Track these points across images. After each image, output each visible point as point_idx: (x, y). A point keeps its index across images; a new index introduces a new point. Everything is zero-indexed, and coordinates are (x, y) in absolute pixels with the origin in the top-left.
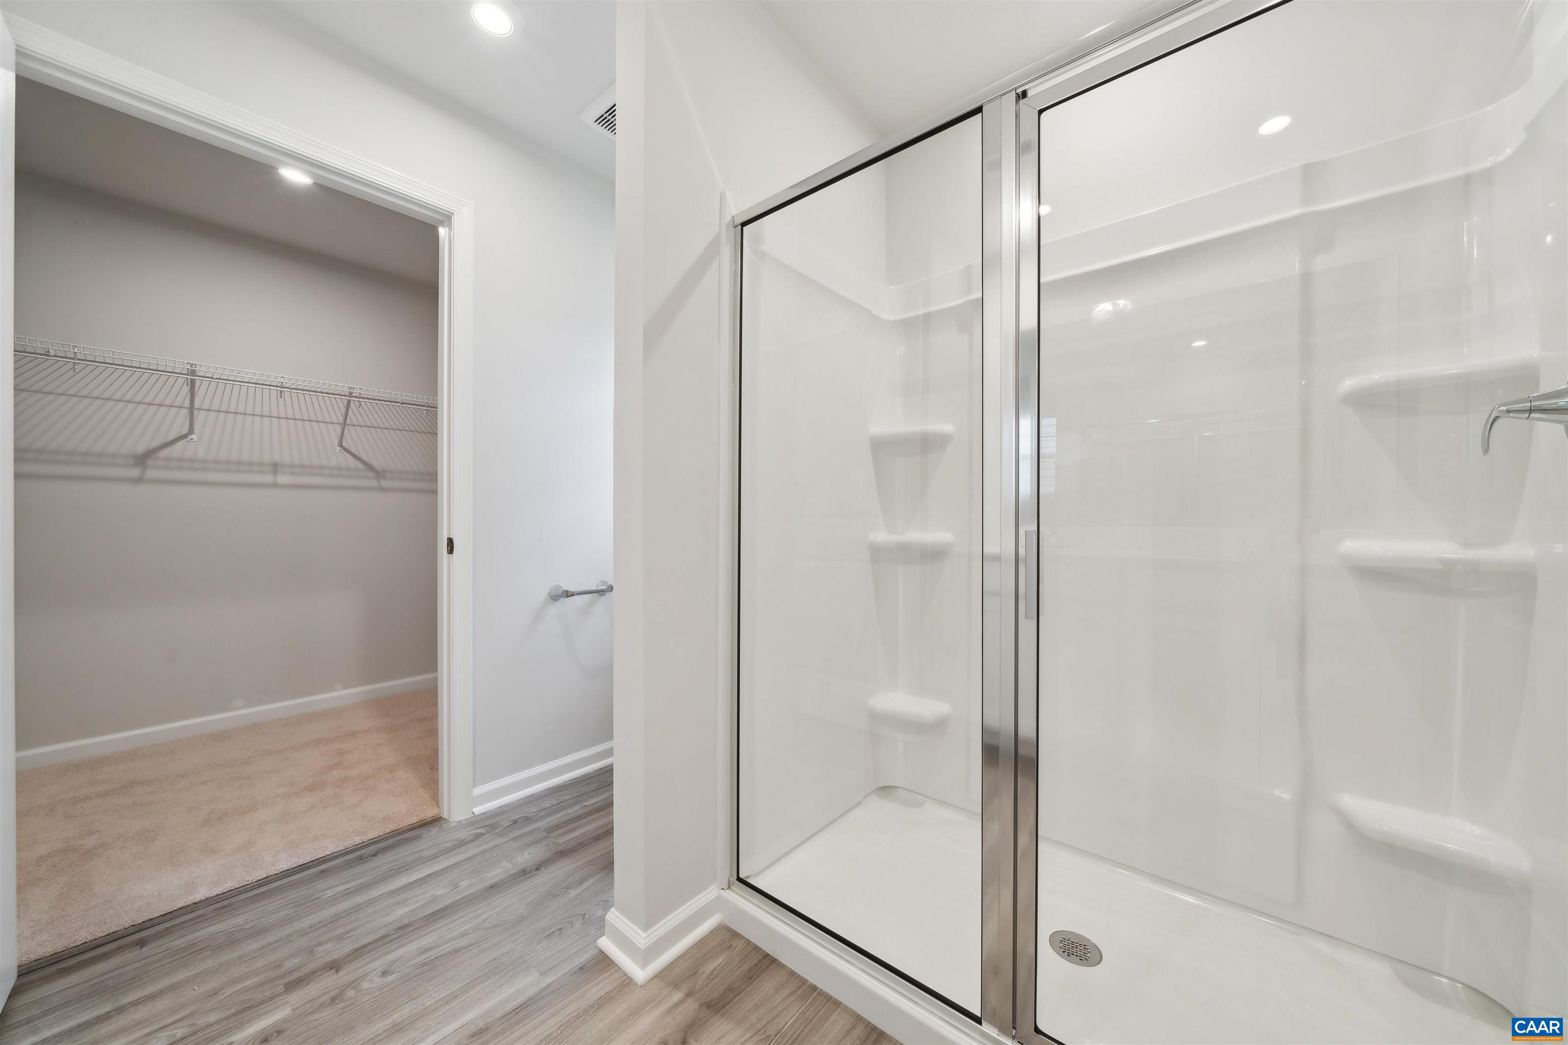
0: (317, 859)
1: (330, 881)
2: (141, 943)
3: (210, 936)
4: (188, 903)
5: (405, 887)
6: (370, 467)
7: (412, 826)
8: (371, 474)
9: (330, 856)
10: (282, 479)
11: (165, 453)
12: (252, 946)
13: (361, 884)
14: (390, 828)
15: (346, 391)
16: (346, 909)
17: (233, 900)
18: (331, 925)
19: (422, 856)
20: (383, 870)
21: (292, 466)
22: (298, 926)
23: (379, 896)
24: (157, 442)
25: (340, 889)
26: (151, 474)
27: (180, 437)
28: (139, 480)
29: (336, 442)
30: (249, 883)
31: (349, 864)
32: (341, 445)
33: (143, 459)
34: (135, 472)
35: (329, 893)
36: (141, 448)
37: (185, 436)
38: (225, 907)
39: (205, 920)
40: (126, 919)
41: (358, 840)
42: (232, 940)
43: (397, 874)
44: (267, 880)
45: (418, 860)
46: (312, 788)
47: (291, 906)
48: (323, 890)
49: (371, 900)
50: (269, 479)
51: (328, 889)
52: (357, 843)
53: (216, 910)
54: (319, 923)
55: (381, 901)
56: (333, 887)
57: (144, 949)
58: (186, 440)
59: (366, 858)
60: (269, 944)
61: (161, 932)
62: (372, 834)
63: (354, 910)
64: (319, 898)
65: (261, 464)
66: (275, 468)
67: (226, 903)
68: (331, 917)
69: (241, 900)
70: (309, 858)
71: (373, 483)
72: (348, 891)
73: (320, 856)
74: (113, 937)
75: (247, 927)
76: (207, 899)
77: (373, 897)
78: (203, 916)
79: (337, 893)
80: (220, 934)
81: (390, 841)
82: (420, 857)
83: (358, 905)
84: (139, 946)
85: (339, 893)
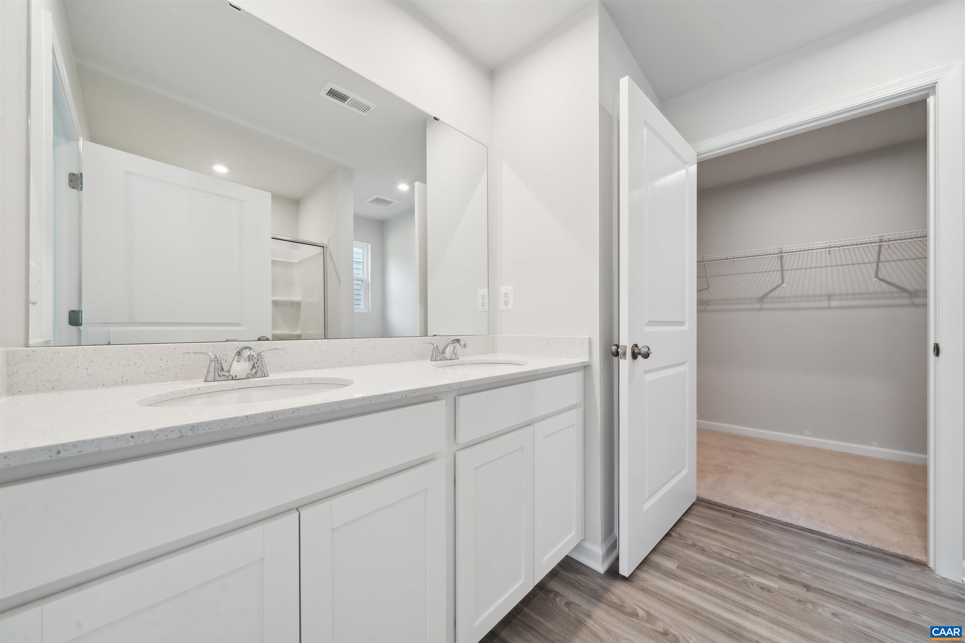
0: (820, 532)
1: (823, 548)
2: (734, 515)
3: (757, 531)
4: (753, 512)
5: (872, 584)
6: (903, 289)
7: (897, 555)
8: (904, 295)
9: (829, 536)
10: (834, 303)
11: (771, 295)
12: (773, 548)
13: (842, 562)
14: (877, 545)
15: (877, 239)
16: (826, 567)
17: (772, 523)
18: (814, 568)
19: (896, 577)
20: (860, 565)
21: (841, 295)
22: (796, 555)
23: (851, 576)
24: (768, 290)
25: (828, 555)
26: (765, 306)
27: (778, 286)
28: (760, 310)
29: (873, 275)
30: (781, 520)
31: (839, 547)
32: (877, 276)
33: (761, 299)
34: (758, 306)
35: (820, 553)
36: (761, 294)
37: (780, 286)
38: (767, 523)
39: (758, 523)
40: (731, 503)
41: (850, 538)
42: (765, 539)
43: (869, 573)
44: (791, 525)
45: (890, 577)
46: (834, 495)
47: (797, 544)
48: (817, 549)
49: (844, 574)
50: (825, 304)
51: (820, 550)
52: (849, 539)
53: (764, 522)
54: (808, 562)
55: (850, 579)
56: (824, 551)
57: (733, 518)
58: (780, 287)
59: (852, 551)
60: (780, 553)
61: (741, 516)
62: (864, 542)
63: (831, 571)
64: (813, 551)
65: (821, 296)
66: (830, 297)
67: (769, 522)
68: (816, 565)
69: (775, 526)
70: (816, 529)
71: (907, 301)
72: (832, 560)
73: (823, 532)
74: (725, 507)
75: (773, 538)
76: (761, 515)
77: (846, 574)
78: (758, 521)
79: (824, 555)
80: (762, 533)
81: (875, 553)
82: (894, 577)
83: (834, 571)
84: (732, 516)
85: (826, 557)
